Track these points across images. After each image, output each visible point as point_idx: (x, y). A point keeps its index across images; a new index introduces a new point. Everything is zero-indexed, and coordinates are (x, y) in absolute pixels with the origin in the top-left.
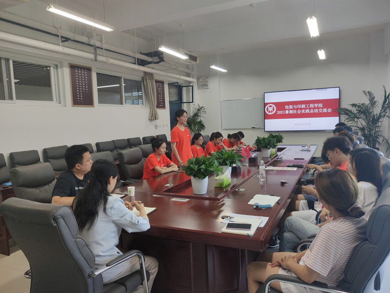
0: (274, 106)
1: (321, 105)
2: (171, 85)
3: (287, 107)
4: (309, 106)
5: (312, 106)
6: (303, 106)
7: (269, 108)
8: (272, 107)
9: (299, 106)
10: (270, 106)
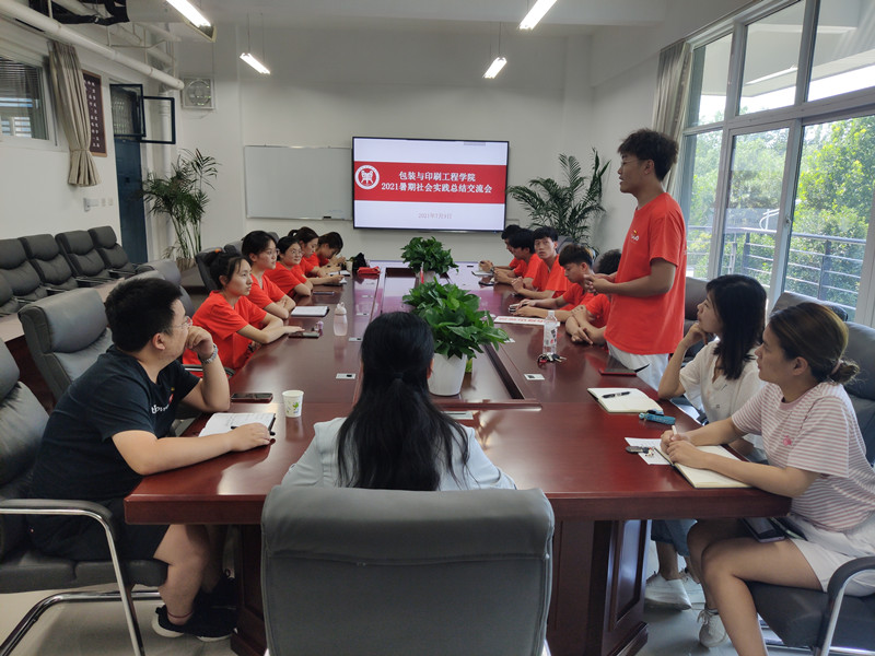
0: (376, 171)
1: (471, 177)
3: (402, 175)
4: (449, 177)
5: (454, 176)
6: (437, 176)
7: (363, 173)
8: (371, 174)
9: (429, 176)
10: (367, 171)
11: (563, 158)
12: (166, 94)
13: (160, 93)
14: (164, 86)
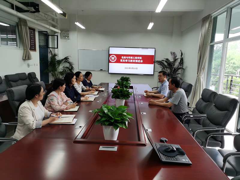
2: (40, 33)
3: (122, 57)
8: (114, 57)
11: (171, 53)
12: (56, 34)
13: (54, 34)
14: (55, 32)
